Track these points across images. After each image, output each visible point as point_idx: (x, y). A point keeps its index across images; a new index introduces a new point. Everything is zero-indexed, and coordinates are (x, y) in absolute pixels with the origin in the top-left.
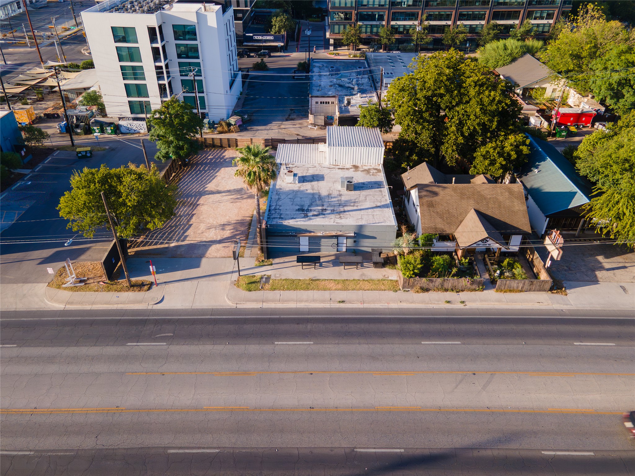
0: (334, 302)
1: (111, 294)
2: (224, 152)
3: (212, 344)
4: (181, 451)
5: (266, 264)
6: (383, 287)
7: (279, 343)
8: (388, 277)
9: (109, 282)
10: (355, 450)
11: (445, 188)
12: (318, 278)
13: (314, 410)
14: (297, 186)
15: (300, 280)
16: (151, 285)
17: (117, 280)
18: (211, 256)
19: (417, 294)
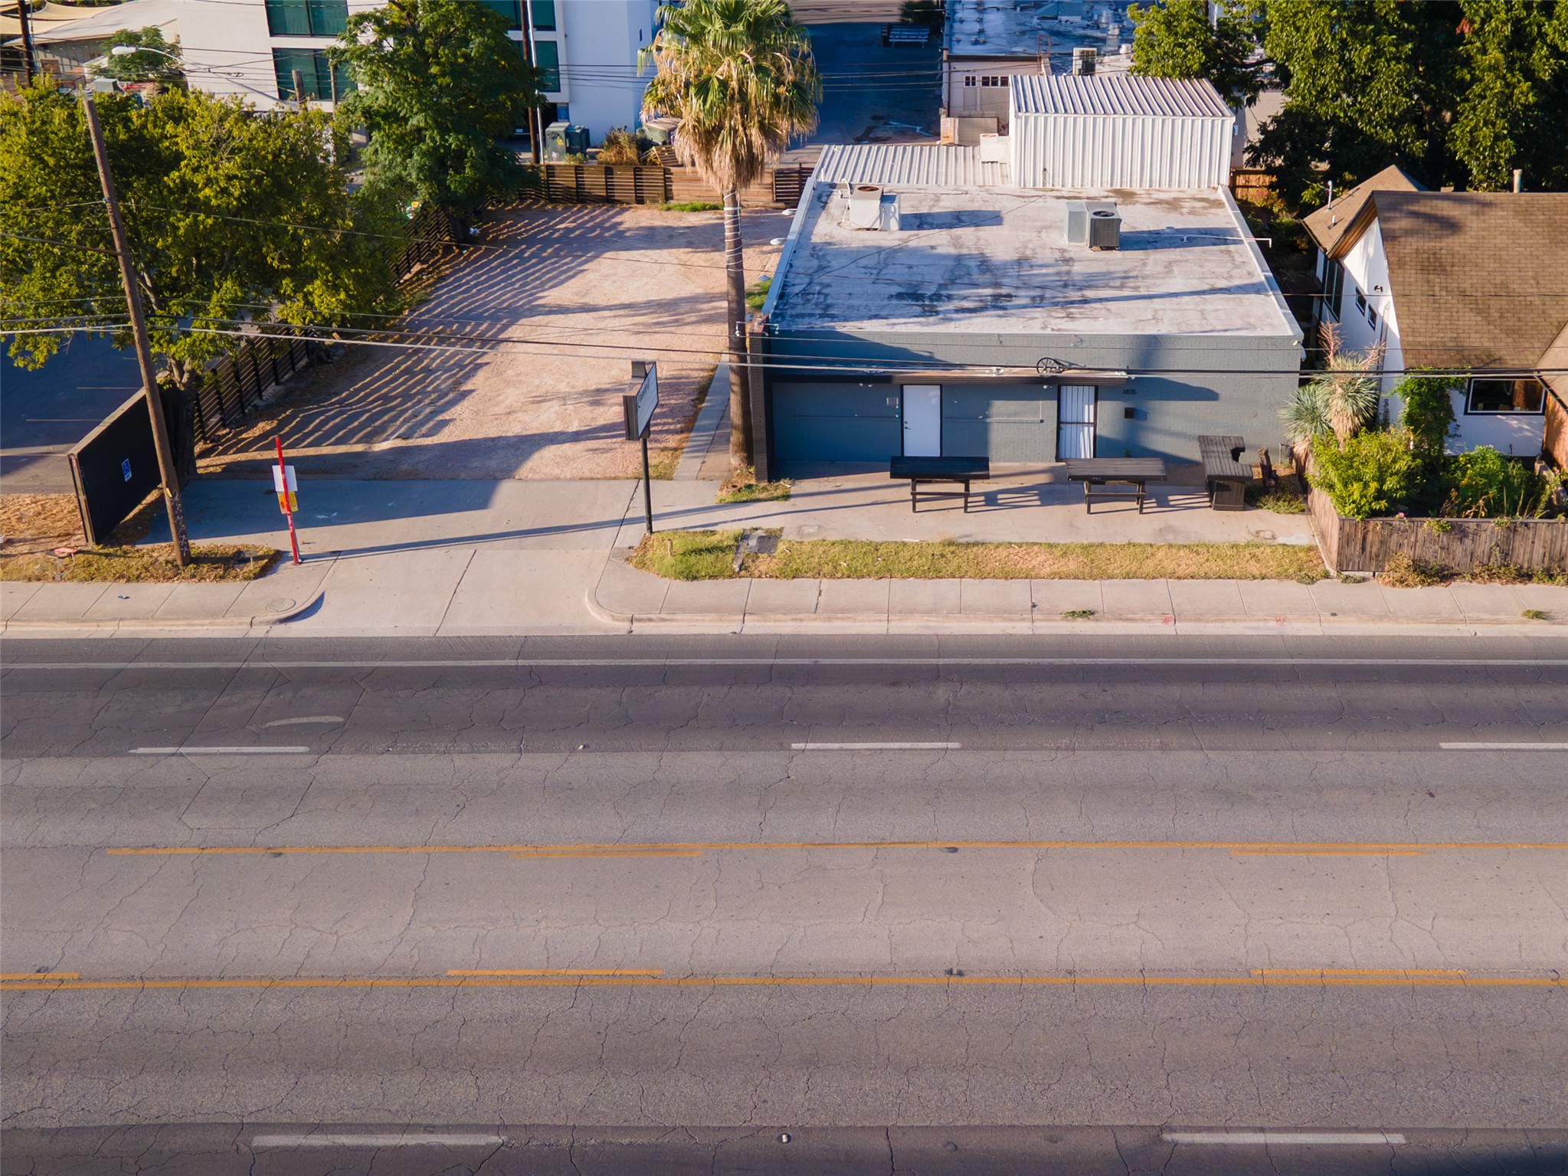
0: (1049, 615)
1: (96, 587)
2: (619, 213)
3: (513, 751)
4: (317, 1140)
5: (762, 496)
6: (1254, 568)
7: (811, 746)
8: (1274, 537)
9: (97, 548)
10: (1167, 1137)
11: (1486, 204)
12: (980, 539)
13: (965, 980)
14: (893, 237)
15: (905, 544)
16: (272, 561)
17: (133, 544)
18: (537, 476)
19: (1400, 590)
